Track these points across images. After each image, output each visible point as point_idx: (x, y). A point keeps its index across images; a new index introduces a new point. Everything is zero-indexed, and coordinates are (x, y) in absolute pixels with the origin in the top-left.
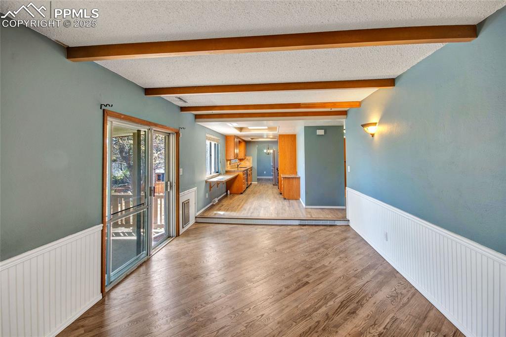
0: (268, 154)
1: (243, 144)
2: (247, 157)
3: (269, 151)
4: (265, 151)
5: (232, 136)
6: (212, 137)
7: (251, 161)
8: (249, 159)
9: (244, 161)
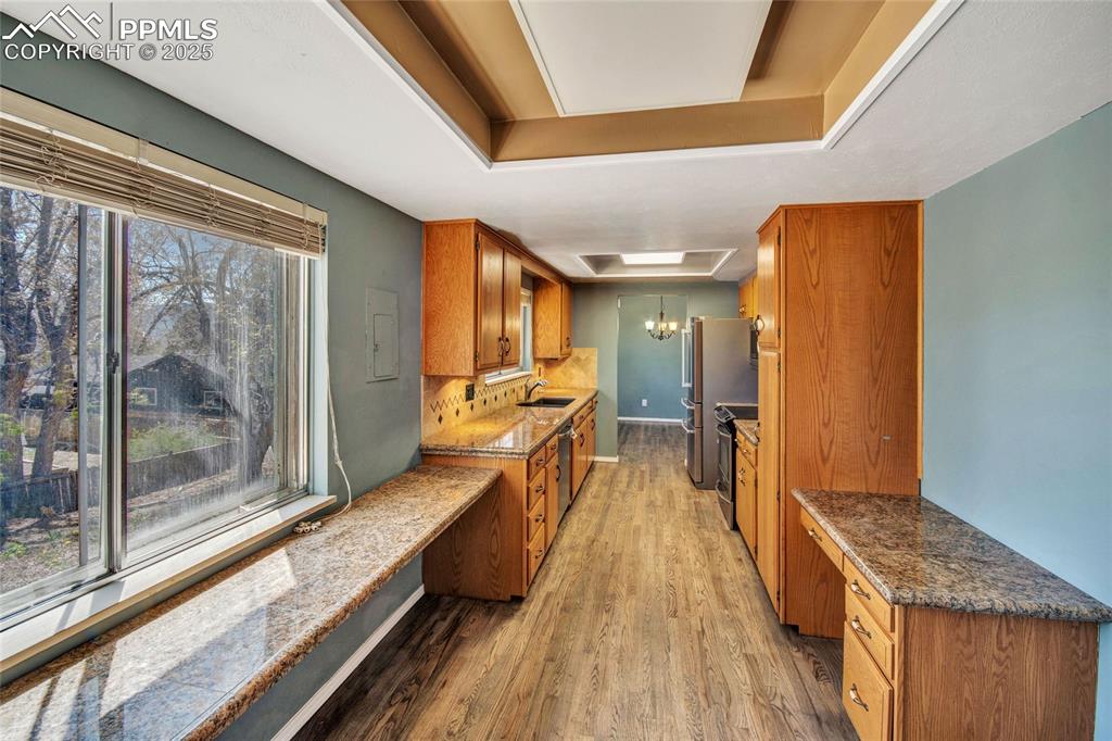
0: (661, 338)
1: (555, 299)
2: (576, 352)
3: (663, 326)
4: (650, 325)
5: (453, 226)
6: (102, 142)
7: (594, 366)
8: (583, 358)
9: (563, 365)
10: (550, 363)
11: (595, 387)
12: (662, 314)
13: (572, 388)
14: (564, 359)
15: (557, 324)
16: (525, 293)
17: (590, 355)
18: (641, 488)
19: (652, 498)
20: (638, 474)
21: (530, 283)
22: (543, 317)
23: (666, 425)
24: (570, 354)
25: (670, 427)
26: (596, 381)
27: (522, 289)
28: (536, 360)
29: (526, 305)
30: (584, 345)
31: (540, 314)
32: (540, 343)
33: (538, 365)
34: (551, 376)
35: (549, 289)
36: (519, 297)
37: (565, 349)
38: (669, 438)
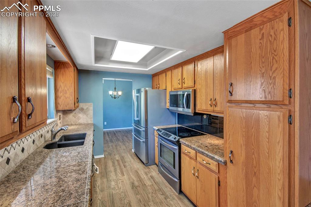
0: (114, 98)
2: (81, 105)
3: (115, 93)
4: (111, 93)
7: (91, 112)
8: (85, 108)
9: (74, 112)
10: (66, 112)
11: (92, 122)
12: (115, 89)
13: (80, 124)
14: (74, 110)
15: (72, 90)
16: (49, 69)
17: (89, 107)
18: (123, 174)
19: (132, 181)
20: (116, 163)
21: (52, 64)
22: (62, 84)
23: (108, 131)
24: (78, 107)
25: (110, 132)
26: (92, 120)
27: (47, 66)
28: (57, 111)
29: (50, 77)
30: (86, 101)
31: (60, 84)
32: (60, 101)
33: (59, 114)
34: (67, 119)
35: (66, 69)
36: (45, 72)
37: (76, 104)
38: (119, 138)
